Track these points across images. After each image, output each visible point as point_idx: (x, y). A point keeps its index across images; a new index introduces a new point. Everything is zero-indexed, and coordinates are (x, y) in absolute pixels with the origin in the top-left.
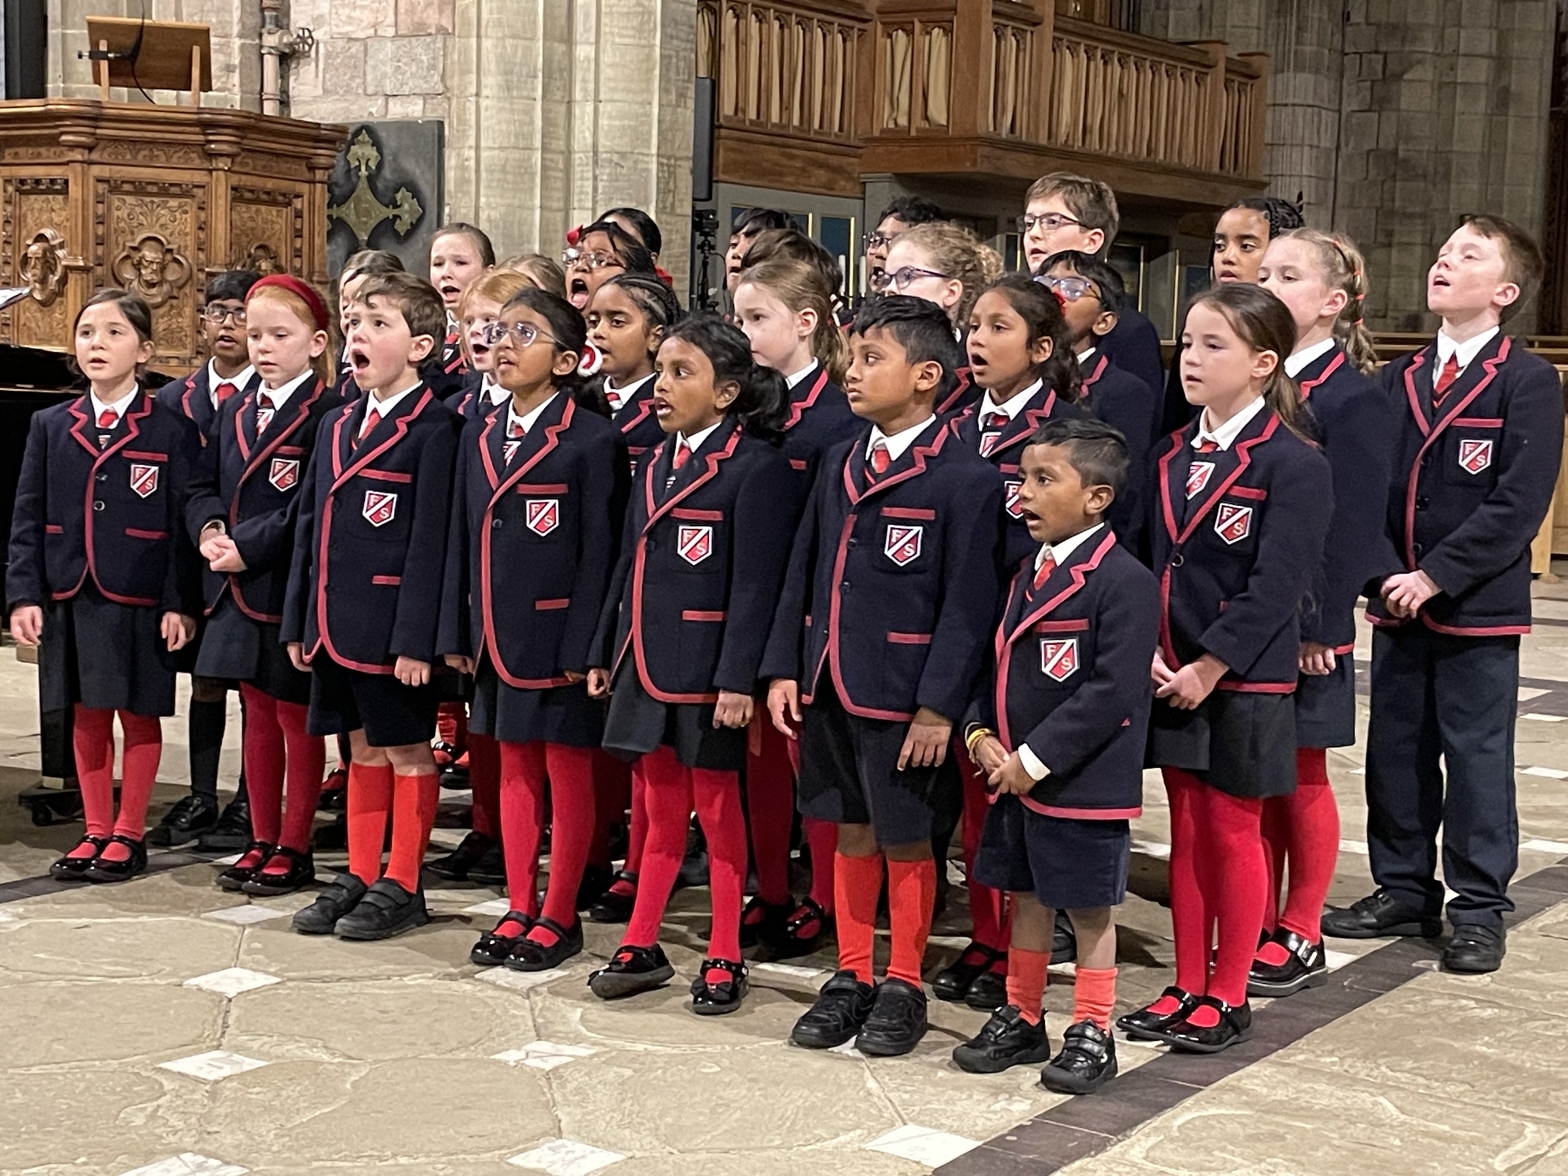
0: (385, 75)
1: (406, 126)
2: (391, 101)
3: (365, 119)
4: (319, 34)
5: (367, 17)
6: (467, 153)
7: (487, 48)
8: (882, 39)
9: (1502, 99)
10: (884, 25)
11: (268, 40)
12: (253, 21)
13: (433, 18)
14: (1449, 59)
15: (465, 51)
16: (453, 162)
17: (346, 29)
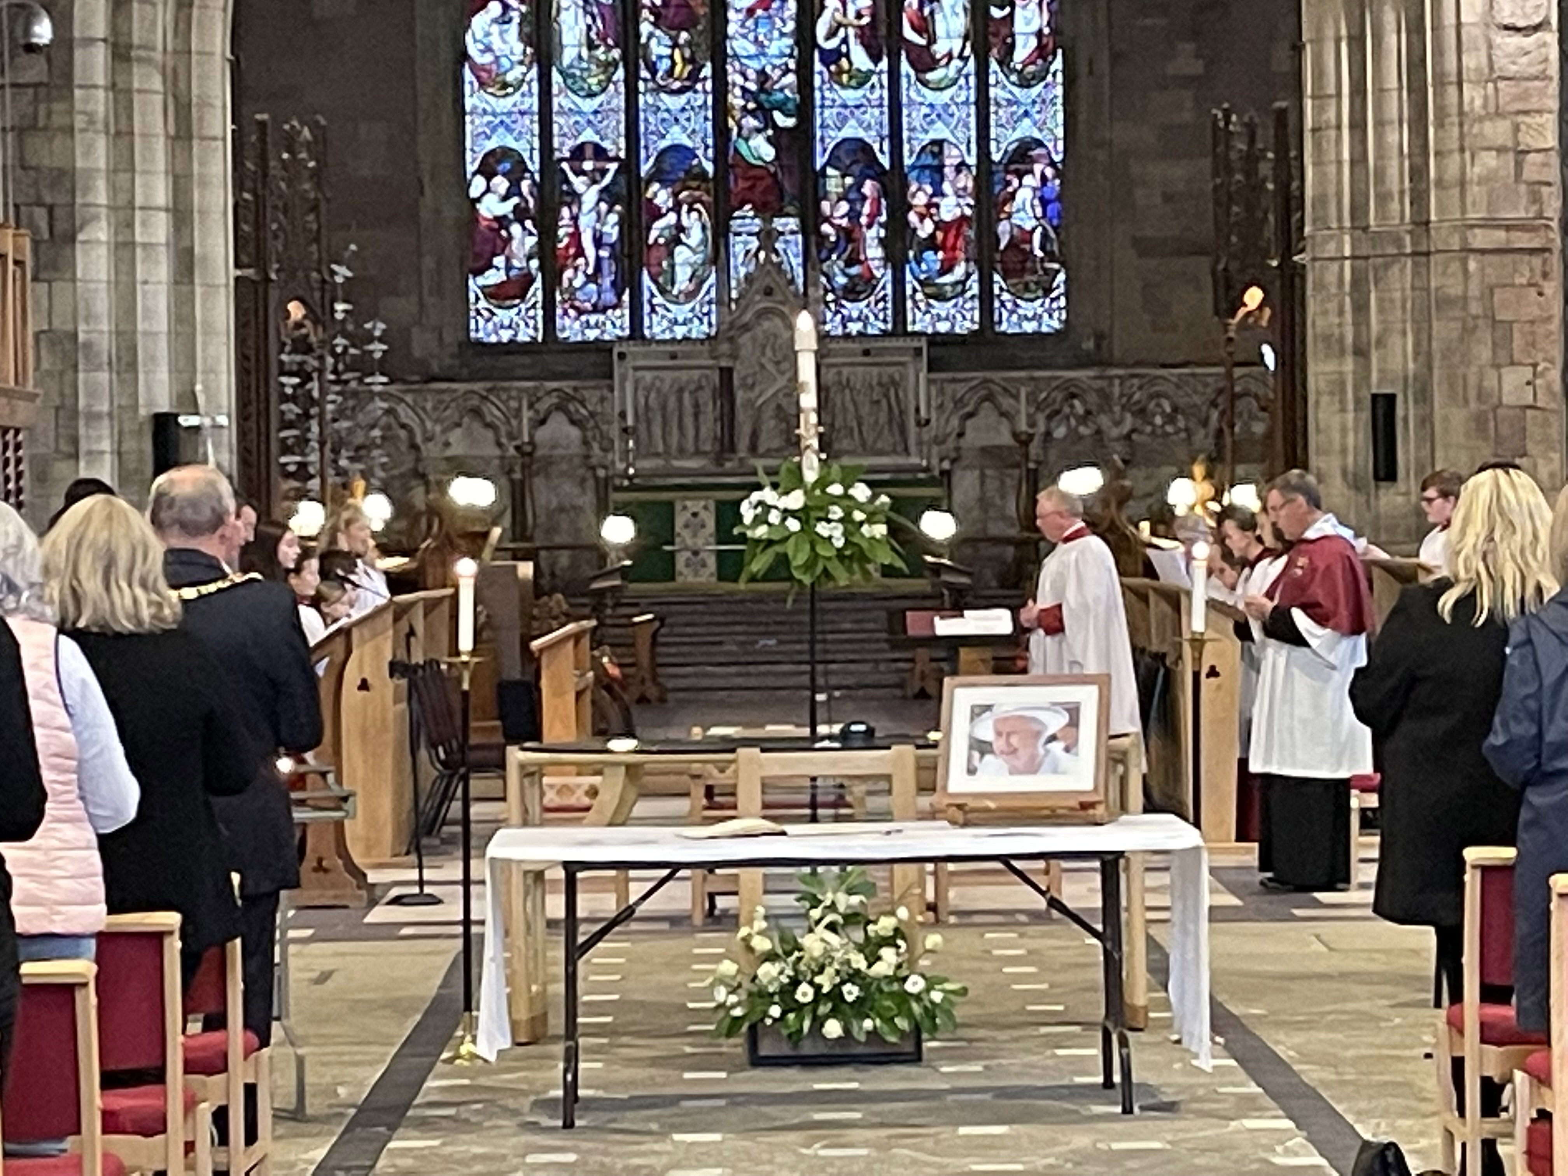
9: (185, 264)
14: (125, 213)
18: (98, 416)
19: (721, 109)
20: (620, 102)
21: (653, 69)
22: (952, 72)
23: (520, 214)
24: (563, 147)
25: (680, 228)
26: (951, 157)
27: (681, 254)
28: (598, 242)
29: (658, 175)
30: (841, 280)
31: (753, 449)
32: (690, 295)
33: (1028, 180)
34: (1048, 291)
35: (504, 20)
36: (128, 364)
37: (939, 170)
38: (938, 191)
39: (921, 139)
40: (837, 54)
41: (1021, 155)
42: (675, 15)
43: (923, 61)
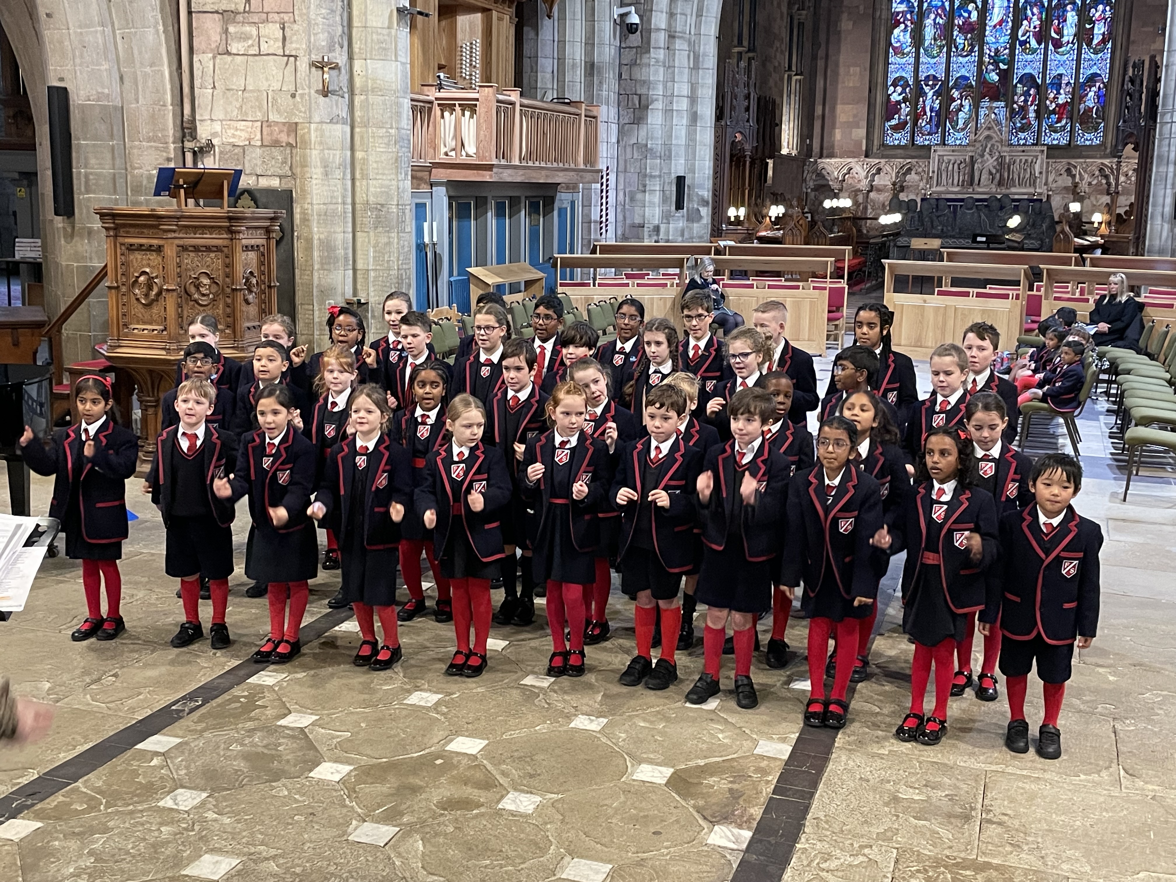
0: (256, 165)
1: (270, 191)
2: (260, 179)
3: (245, 186)
4: (215, 142)
5: (244, 135)
6: (306, 206)
7: (314, 155)
8: (439, 113)
9: (694, 118)
10: (439, 105)
11: (188, 145)
12: (179, 134)
13: (284, 138)
14: (670, 97)
15: (304, 157)
16: (298, 210)
17: (231, 140)
18: (655, 177)
19: (981, 62)
20: (944, 60)
21: (957, 48)
22: (1068, 48)
23: (905, 100)
24: (922, 76)
25: (961, 105)
26: (1065, 80)
27: (961, 115)
28: (931, 110)
29: (956, 86)
30: (1019, 125)
31: (980, 185)
32: (963, 129)
33: (1093, 89)
34: (1096, 130)
35: (905, 30)
36: (667, 156)
37: (1060, 85)
38: (1059, 93)
39: (1054, 73)
40: (1025, 42)
41: (1092, 79)
42: (967, 28)
43: (1058, 44)
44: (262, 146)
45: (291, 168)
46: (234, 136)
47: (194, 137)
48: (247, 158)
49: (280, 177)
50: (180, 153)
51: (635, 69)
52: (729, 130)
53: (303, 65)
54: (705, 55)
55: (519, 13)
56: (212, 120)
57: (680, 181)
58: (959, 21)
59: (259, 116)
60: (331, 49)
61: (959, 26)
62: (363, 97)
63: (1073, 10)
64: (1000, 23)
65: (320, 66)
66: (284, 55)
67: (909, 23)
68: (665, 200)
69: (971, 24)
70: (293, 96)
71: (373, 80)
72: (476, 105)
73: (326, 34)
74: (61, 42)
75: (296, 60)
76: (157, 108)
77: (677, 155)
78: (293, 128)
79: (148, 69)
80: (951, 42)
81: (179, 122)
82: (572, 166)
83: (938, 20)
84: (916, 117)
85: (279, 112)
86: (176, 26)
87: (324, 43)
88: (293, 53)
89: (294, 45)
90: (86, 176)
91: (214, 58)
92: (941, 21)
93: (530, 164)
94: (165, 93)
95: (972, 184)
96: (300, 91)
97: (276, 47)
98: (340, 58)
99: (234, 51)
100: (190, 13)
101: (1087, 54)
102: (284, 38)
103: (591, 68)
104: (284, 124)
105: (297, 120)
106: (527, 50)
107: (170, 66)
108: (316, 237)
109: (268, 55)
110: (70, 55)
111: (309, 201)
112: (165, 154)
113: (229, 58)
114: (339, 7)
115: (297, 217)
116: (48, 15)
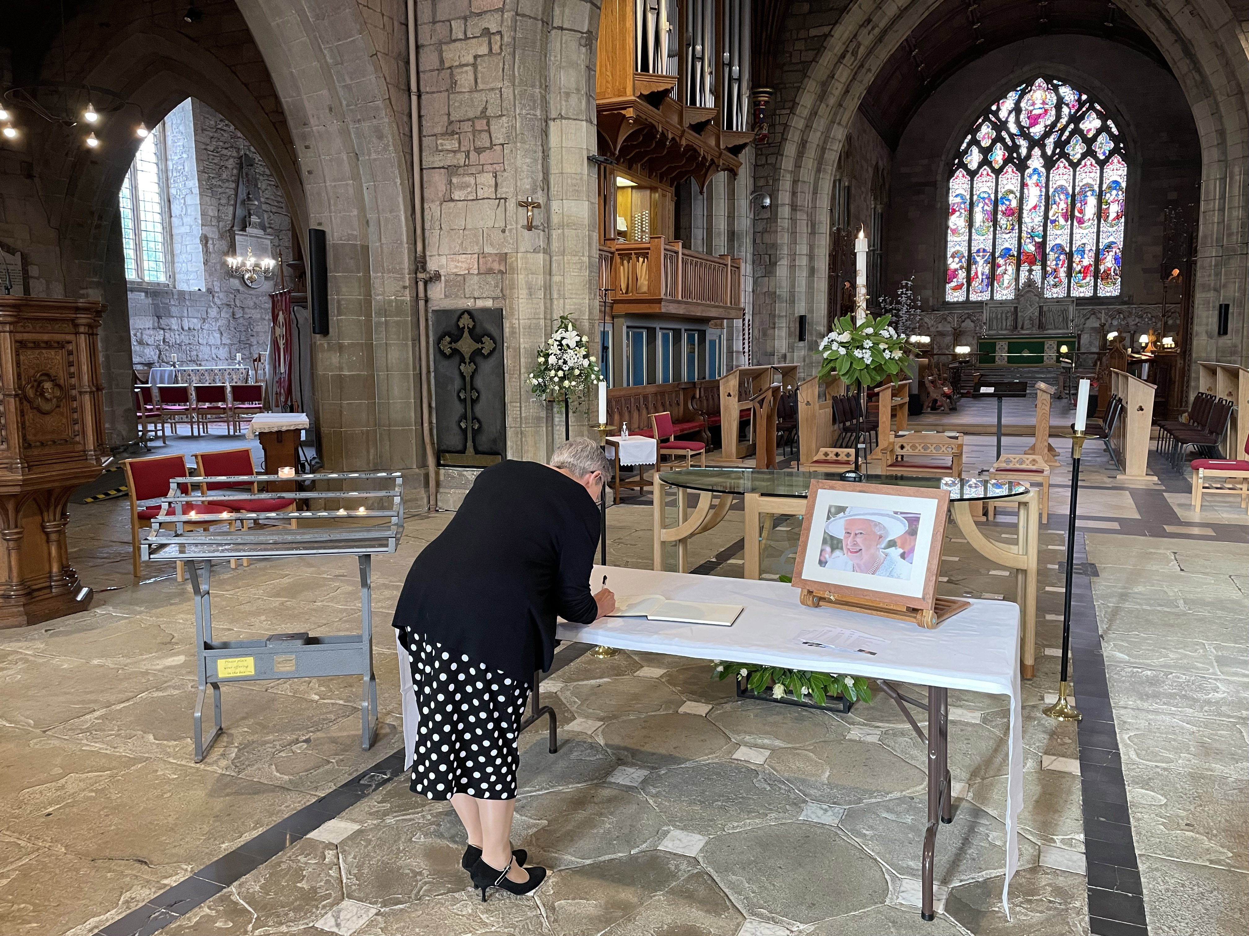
0: (474, 290)
1: (485, 311)
2: (477, 301)
3: (465, 307)
4: (442, 272)
5: (464, 265)
6: (514, 321)
7: (521, 279)
8: (619, 260)
9: (812, 271)
10: (619, 254)
11: (421, 276)
12: (413, 267)
13: (496, 266)
14: (793, 256)
15: (512, 280)
16: (508, 325)
17: (454, 270)
18: (782, 316)
19: (1020, 238)
20: (991, 237)
21: (1001, 228)
22: (1089, 224)
23: (961, 268)
24: (974, 249)
25: (1006, 270)
26: (1088, 248)
27: (1006, 276)
28: (983, 274)
29: (1001, 256)
30: (1052, 283)
31: (1022, 328)
32: (1008, 288)
33: (1111, 253)
35: (960, 216)
36: (792, 301)
37: (1084, 251)
38: (1083, 257)
39: (1079, 243)
40: (1055, 221)
41: (1109, 246)
42: (1009, 212)
43: (1081, 221)
44: (479, 274)
45: (502, 291)
46: (456, 267)
47: (424, 269)
48: (467, 284)
49: (494, 299)
50: (413, 282)
51: (766, 236)
52: (840, 280)
53: (511, 205)
54: (820, 222)
55: (677, 194)
56: (439, 255)
57: (802, 319)
58: (1001, 208)
59: (476, 249)
60: (534, 191)
61: (1002, 211)
62: (560, 231)
63: (1092, 195)
64: (1035, 208)
65: (524, 205)
66: (496, 199)
67: (963, 211)
68: (790, 335)
69: (1011, 209)
70: (503, 231)
71: (568, 216)
72: (648, 253)
73: (530, 179)
74: (319, 194)
75: (506, 202)
76: (396, 245)
77: (800, 299)
78: (503, 257)
79: (388, 215)
80: (995, 222)
81: (413, 258)
82: (721, 304)
83: (986, 207)
84: (969, 280)
85: (492, 244)
86: (411, 181)
87: (528, 187)
88: (504, 196)
89: (504, 189)
90: (339, 301)
91: (441, 204)
92: (988, 209)
93: (690, 300)
94: (401, 234)
95: (1016, 328)
96: (509, 227)
97: (489, 192)
98: (540, 198)
99: (457, 198)
100: (421, 170)
101: (1104, 227)
102: (496, 185)
103: (732, 235)
104: (496, 254)
105: (506, 251)
106: (683, 223)
107: (405, 212)
108: (522, 346)
109: (484, 199)
110: (327, 203)
111: (517, 317)
112: (401, 283)
113: (452, 204)
114: (540, 158)
115: (507, 330)
116: (310, 172)
